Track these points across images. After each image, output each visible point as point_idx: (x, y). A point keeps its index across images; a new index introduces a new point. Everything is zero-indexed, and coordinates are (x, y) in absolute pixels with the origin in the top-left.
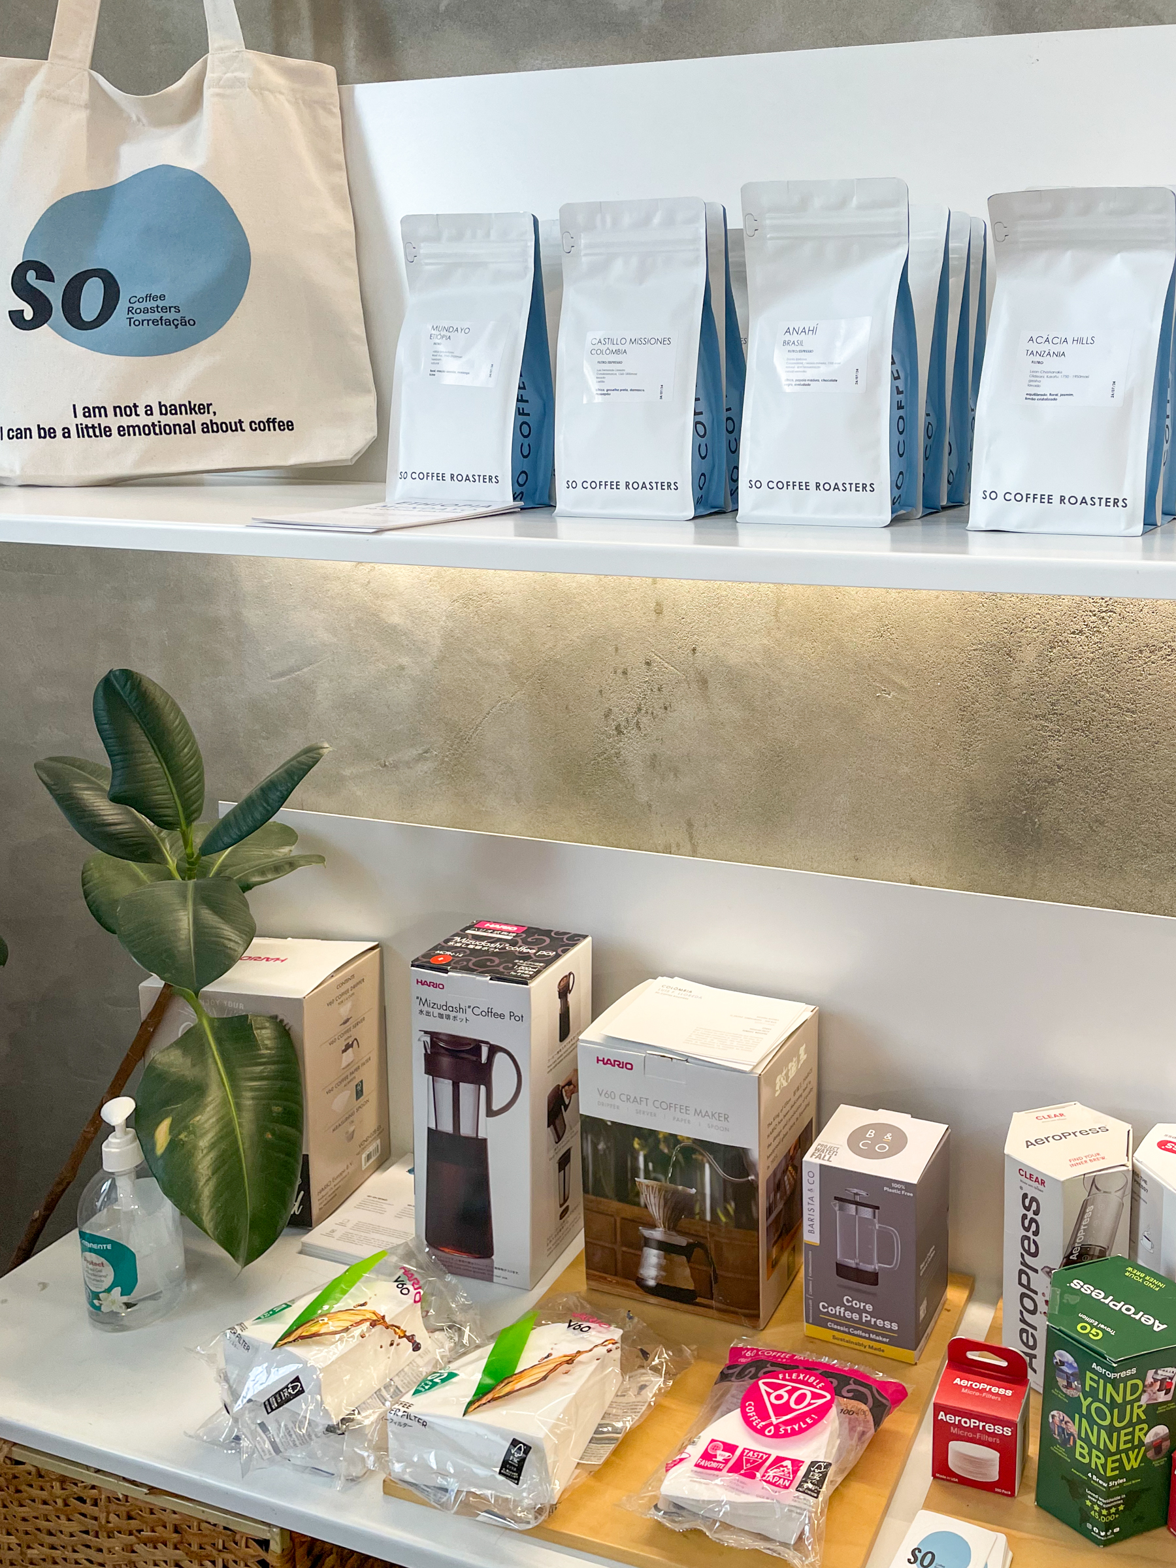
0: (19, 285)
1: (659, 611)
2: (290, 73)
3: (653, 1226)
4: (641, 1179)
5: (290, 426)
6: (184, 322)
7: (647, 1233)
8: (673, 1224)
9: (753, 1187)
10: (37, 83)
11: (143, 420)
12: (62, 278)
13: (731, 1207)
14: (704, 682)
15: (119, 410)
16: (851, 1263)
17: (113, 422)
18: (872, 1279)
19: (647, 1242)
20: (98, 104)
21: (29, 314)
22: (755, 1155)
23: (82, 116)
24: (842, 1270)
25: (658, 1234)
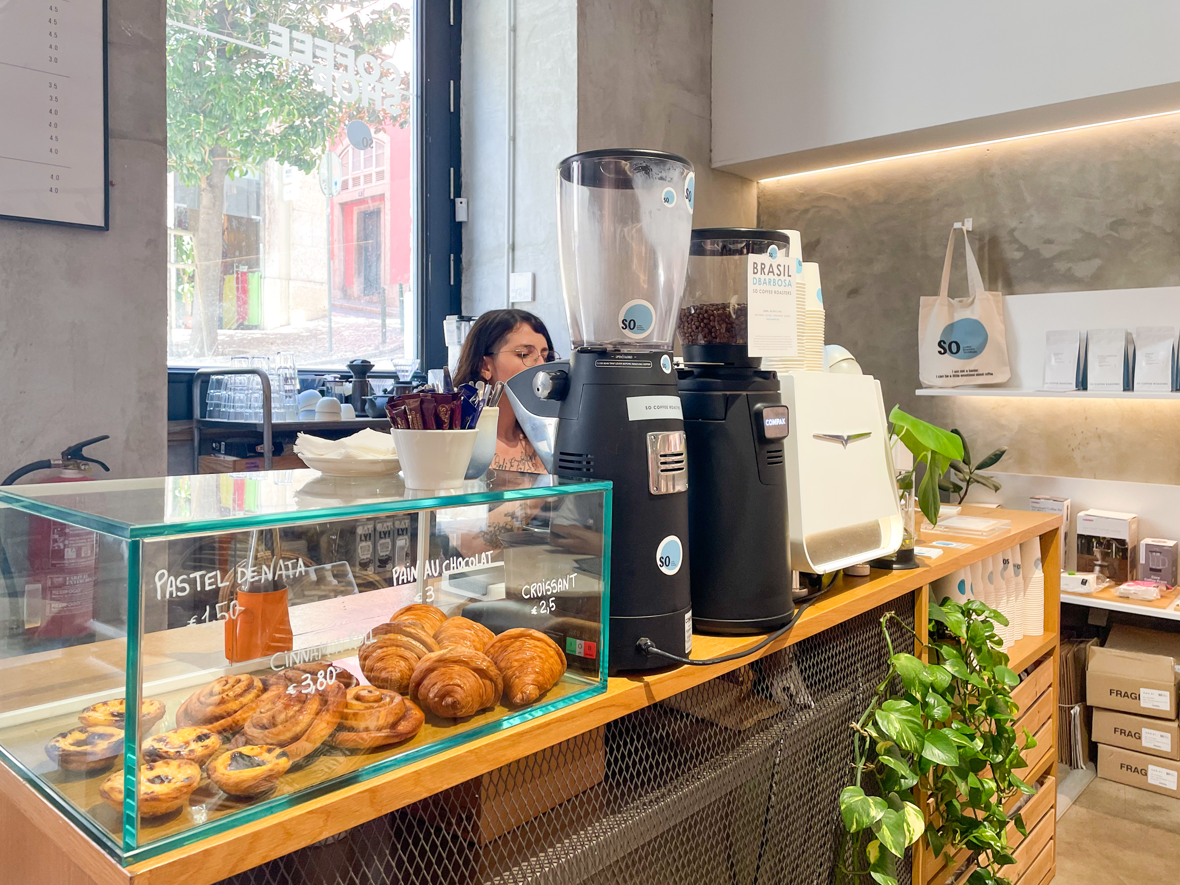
0: (940, 345)
1: (1086, 419)
2: (993, 295)
3: (1097, 560)
4: (1095, 549)
5: (992, 374)
6: (975, 352)
7: (1096, 562)
8: (1103, 559)
9: (1127, 549)
10: (938, 301)
11: (965, 373)
12: (947, 344)
13: (1121, 554)
14: (1099, 437)
15: (961, 371)
16: (1154, 567)
17: (960, 374)
18: (1160, 570)
19: (1096, 565)
20: (950, 305)
21: (943, 351)
22: (1128, 541)
23: (946, 308)
24: (1151, 569)
25: (1099, 563)
